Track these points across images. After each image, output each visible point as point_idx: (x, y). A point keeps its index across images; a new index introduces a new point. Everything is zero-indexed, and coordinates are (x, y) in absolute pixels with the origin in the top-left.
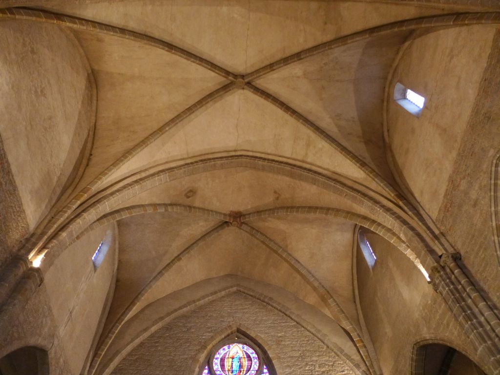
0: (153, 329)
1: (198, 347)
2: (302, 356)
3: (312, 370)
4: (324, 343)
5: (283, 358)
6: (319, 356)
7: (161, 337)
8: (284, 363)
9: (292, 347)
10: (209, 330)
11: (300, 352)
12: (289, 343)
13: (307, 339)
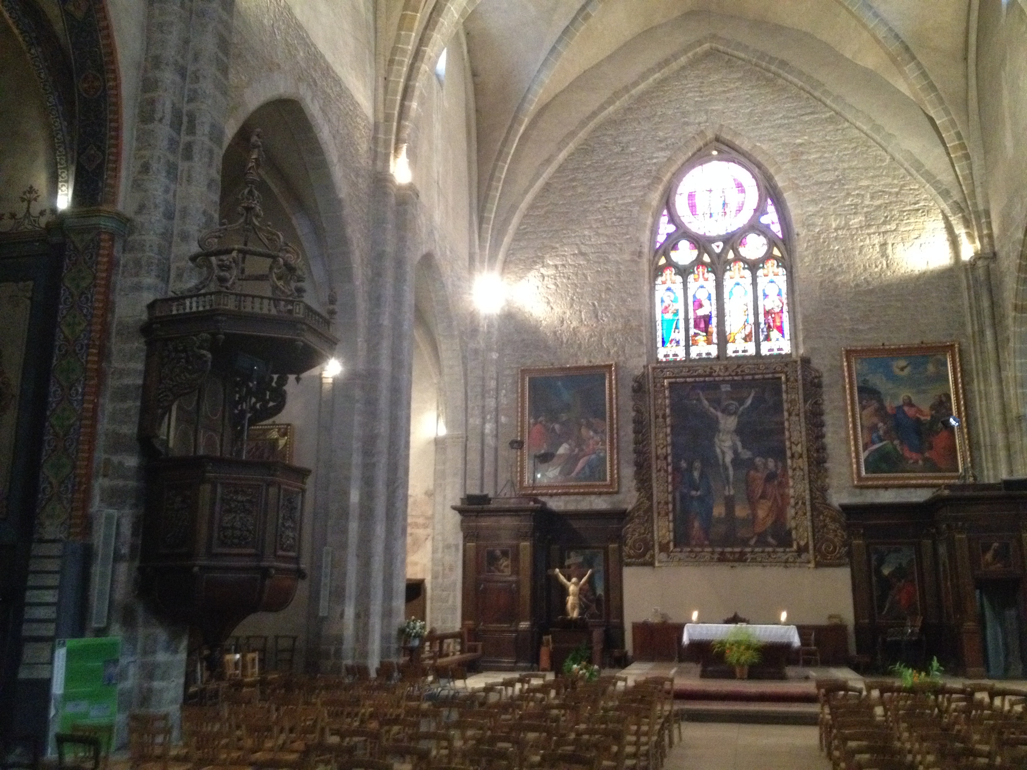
0: (562, 156)
1: (646, 182)
2: (840, 180)
3: (856, 205)
4: (886, 151)
5: (803, 187)
6: (873, 177)
7: (578, 169)
8: (804, 195)
9: (823, 163)
10: (663, 145)
11: (836, 173)
12: (818, 155)
13: (854, 145)
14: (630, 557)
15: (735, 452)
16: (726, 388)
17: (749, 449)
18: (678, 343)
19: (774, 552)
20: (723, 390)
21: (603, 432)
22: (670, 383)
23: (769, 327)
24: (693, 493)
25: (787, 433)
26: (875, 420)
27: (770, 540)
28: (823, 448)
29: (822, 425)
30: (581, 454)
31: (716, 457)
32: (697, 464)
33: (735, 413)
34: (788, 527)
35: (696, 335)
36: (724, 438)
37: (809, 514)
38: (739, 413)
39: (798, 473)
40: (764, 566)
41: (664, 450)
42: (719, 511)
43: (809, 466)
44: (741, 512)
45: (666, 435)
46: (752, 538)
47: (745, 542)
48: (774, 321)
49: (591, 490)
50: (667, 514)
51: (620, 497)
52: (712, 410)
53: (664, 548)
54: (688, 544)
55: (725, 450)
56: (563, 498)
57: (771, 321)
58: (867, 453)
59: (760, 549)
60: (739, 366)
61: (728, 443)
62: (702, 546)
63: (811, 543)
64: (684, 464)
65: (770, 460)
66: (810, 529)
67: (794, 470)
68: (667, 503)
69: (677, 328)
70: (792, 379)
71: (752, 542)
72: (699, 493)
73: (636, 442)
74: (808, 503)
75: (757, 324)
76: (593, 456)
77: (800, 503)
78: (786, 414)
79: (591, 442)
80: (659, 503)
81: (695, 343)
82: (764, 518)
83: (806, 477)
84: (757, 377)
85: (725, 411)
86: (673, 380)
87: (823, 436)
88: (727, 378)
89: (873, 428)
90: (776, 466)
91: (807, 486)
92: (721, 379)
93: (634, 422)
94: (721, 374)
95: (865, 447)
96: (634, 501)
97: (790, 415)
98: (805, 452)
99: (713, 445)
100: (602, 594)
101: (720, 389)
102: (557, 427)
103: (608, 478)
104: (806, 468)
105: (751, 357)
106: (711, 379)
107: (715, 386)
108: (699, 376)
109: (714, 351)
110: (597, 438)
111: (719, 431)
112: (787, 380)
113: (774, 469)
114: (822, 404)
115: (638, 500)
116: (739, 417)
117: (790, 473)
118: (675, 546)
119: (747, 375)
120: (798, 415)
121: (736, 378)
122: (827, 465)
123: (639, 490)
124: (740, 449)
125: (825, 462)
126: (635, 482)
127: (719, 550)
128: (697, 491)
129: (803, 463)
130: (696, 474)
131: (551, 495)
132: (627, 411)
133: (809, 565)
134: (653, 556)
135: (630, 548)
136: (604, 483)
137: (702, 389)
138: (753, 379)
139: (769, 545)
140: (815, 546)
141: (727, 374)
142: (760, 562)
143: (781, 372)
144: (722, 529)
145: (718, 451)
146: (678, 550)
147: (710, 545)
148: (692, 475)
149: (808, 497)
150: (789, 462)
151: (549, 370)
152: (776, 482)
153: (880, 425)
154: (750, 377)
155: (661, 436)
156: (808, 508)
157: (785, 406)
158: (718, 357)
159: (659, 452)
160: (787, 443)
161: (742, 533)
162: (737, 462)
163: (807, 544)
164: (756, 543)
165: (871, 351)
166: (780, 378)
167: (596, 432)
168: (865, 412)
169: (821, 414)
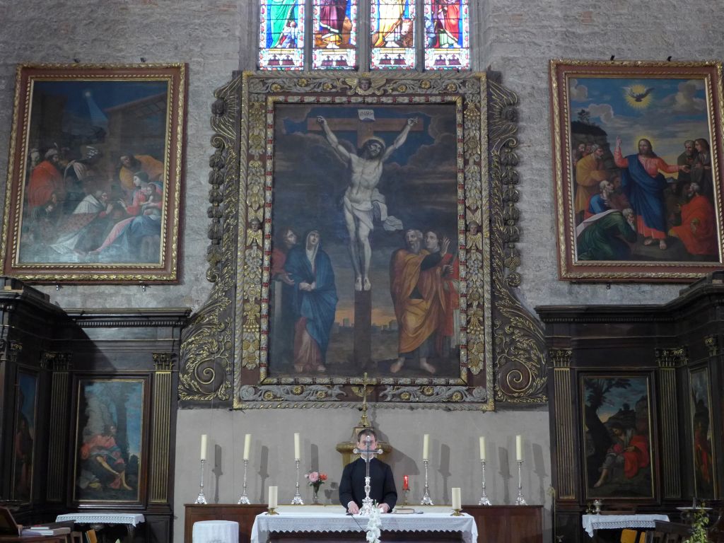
14: (190, 391)
15: (377, 221)
16: (365, 115)
17: (398, 216)
18: (293, 43)
19: (431, 384)
20: (362, 118)
21: (157, 179)
22: (275, 103)
23: (439, 25)
24: (304, 285)
25: (460, 192)
26: (596, 175)
27: (426, 365)
28: (516, 217)
29: (515, 180)
30: (117, 214)
31: (344, 226)
32: (313, 238)
33: (379, 156)
34: (453, 346)
35: (324, 31)
36: (359, 196)
37: (488, 323)
38: (386, 157)
39: (475, 255)
40: (412, 408)
41: (260, 213)
42: (345, 315)
43: (492, 244)
44: (381, 317)
45: (265, 188)
46: (395, 361)
47: (385, 367)
48: (447, 18)
49: (130, 277)
50: (258, 320)
51: (181, 289)
52: (342, 149)
53: (249, 377)
54: (290, 371)
55: (361, 215)
56: (80, 289)
57: (442, 16)
58: (581, 227)
59: (408, 381)
60: (388, 81)
61: (367, 205)
62: (314, 373)
63: (489, 370)
64: (291, 239)
65: (431, 234)
66: (488, 347)
67: (468, 251)
68: (258, 302)
69: (292, 18)
70: (471, 105)
71: (396, 368)
72: (313, 286)
73: (215, 199)
74: (487, 305)
75: (420, 18)
76: (138, 219)
77: (475, 304)
78: (460, 161)
79: (136, 195)
80: (246, 301)
81: (322, 46)
82: (416, 330)
83: (487, 263)
84: (416, 99)
85: (364, 152)
86: (281, 98)
87: (516, 198)
88: (369, 100)
89: (594, 188)
90: (440, 244)
91: (487, 279)
92: (360, 99)
93: (213, 165)
94: (360, 91)
95: (580, 218)
96: (204, 298)
97: (466, 162)
98: (486, 223)
99: (341, 208)
100: (139, 455)
101: (356, 115)
102: (77, 166)
103: (162, 258)
104: (487, 248)
105: (408, 69)
106: (344, 99)
107: (350, 111)
108: (323, 94)
109: (351, 58)
110: (146, 189)
111: (352, 185)
112: (465, 107)
113: (437, 249)
114: (516, 147)
115: (211, 296)
116: (384, 163)
117: (462, 255)
118: (268, 374)
119: (402, 95)
120: (478, 164)
121: (384, 99)
122: (519, 245)
123: (213, 279)
124: (384, 216)
125: (517, 240)
126: (208, 265)
127: (342, 380)
128: (310, 283)
129: (482, 241)
130: (311, 255)
131: (61, 283)
132: (201, 146)
133: (484, 407)
134: (230, 391)
135: (193, 378)
136: (152, 266)
137: (328, 114)
138: (410, 103)
139: (424, 373)
140: (494, 374)
141: (370, 92)
142: (408, 401)
143: (456, 94)
144: (348, 345)
145: (349, 216)
146: (275, 380)
147: (327, 373)
148: (304, 255)
149: (487, 296)
150: (461, 238)
151: (71, 70)
152: (438, 271)
153: (605, 183)
154: (406, 100)
155: (256, 189)
156: (488, 314)
157: (460, 149)
158: (356, 68)
159: (252, 215)
160: (460, 208)
161: (380, 352)
162: (378, 237)
163: (483, 371)
164: (403, 368)
165: (593, 67)
166: (455, 103)
167: (145, 178)
168: (581, 163)
169: (515, 163)
